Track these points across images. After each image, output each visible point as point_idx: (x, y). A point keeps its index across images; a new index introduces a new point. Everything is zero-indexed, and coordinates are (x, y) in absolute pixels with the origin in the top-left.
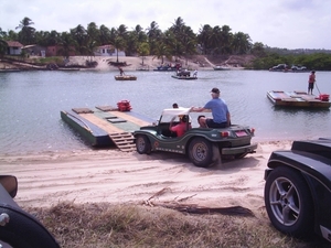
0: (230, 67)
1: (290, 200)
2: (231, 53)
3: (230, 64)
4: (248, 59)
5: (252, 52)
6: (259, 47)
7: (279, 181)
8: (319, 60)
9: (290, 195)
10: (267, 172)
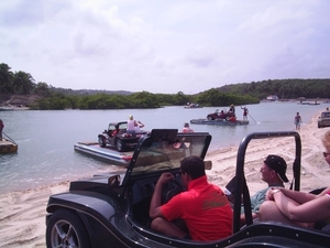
0: (12, 107)
1: (71, 241)
2: (13, 93)
3: (13, 104)
4: (32, 98)
5: (36, 93)
6: (43, 87)
7: (59, 225)
8: (101, 100)
9: (69, 236)
10: (48, 217)
